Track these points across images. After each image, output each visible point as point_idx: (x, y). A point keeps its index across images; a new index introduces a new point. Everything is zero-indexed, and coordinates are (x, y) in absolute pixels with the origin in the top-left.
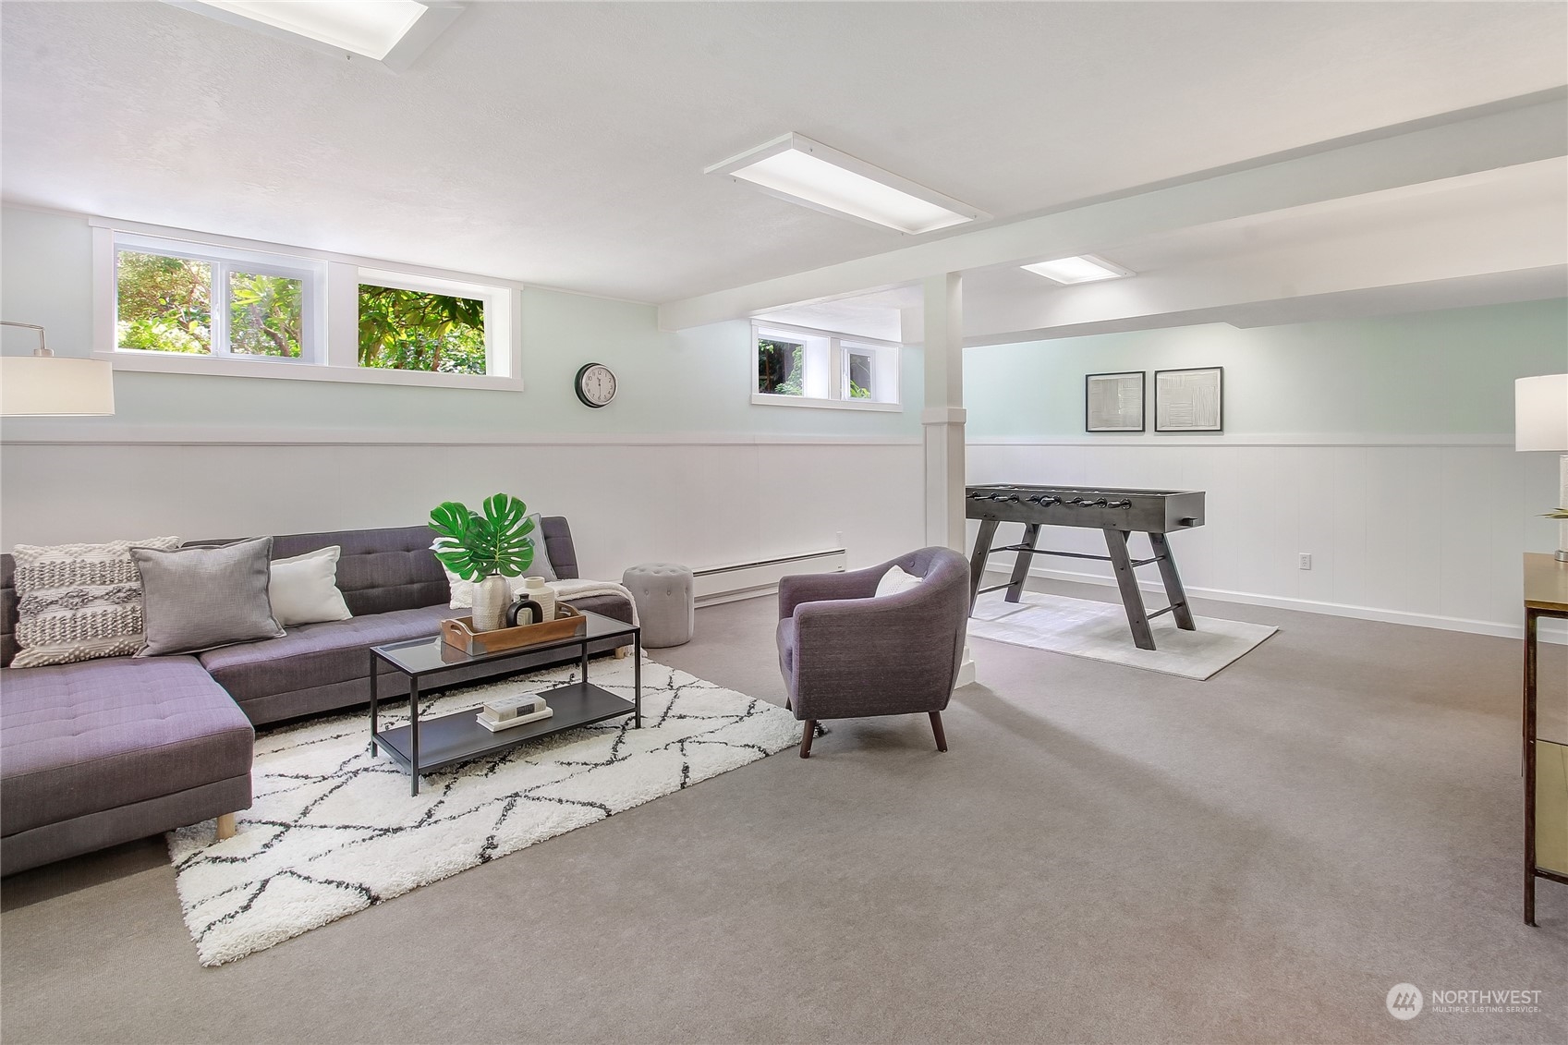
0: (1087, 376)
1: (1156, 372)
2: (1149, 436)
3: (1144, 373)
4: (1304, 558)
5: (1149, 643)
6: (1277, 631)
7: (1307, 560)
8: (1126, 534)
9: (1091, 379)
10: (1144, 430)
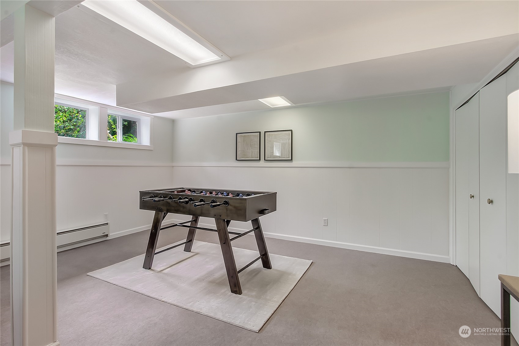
0: (237, 134)
1: (265, 132)
2: (262, 163)
3: (260, 132)
4: (325, 220)
5: (238, 290)
6: (312, 263)
7: (326, 221)
8: (228, 222)
9: (238, 135)
10: (260, 160)
